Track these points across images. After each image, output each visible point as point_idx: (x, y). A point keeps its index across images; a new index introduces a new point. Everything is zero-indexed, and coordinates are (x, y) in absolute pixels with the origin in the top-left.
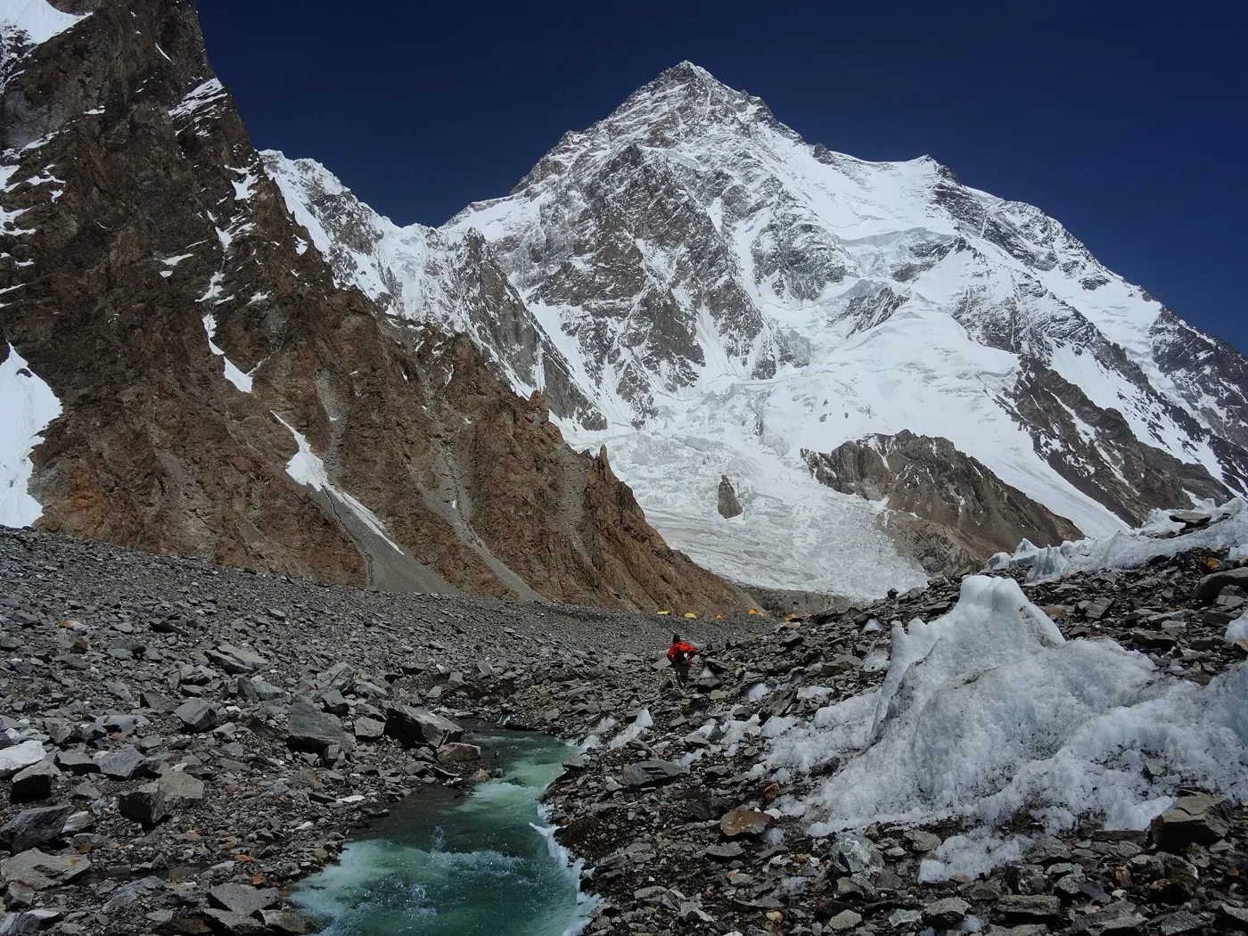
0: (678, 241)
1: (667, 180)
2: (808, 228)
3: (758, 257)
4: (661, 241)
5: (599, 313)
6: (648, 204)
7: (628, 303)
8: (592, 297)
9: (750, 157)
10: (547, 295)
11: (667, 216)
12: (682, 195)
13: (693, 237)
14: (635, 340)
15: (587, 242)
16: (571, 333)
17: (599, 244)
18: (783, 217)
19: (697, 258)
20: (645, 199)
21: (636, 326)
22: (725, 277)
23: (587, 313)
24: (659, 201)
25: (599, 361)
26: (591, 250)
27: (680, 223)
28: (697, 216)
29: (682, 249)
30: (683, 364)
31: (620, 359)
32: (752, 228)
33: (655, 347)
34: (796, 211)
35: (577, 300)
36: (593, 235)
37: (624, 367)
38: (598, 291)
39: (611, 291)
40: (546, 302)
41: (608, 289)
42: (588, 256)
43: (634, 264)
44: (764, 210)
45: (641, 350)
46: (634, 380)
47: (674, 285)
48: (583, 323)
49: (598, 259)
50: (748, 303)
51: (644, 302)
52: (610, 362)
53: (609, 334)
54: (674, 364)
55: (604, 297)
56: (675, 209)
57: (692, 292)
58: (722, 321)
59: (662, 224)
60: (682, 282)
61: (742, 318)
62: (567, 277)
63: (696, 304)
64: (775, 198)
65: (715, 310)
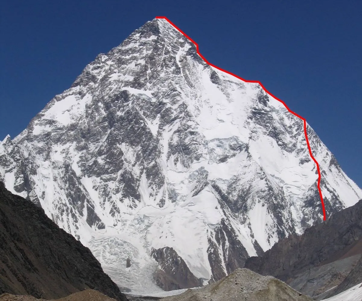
0: (138, 143)
1: (136, 117)
2: (192, 133)
3: (170, 146)
4: (132, 143)
5: (106, 181)
6: (128, 127)
7: (116, 175)
8: (104, 174)
9: (176, 91)
10: (88, 173)
11: (135, 133)
12: (142, 123)
13: (144, 142)
14: (117, 191)
15: (103, 150)
16: (96, 190)
17: (108, 151)
18: (184, 125)
19: (144, 152)
20: (126, 125)
21: (118, 185)
22: (153, 163)
23: (102, 181)
24: (132, 126)
25: (105, 201)
26: (104, 154)
27: (140, 136)
28: (146, 133)
29: (139, 148)
30: (133, 201)
31: (111, 200)
32: (171, 130)
33: (124, 194)
34: (189, 123)
35: (98, 175)
36: (105, 147)
37: (113, 204)
38: (106, 172)
39: (111, 171)
40: (88, 176)
41: (110, 170)
42: (103, 157)
43: (120, 159)
44: (178, 120)
45: (119, 195)
46: (116, 208)
47: (134, 166)
48: (100, 185)
49: (107, 158)
50: (160, 174)
51: (122, 175)
52: (108, 201)
53: (109, 190)
54: (130, 201)
55: (108, 173)
56: (138, 130)
57: (140, 168)
58: (150, 181)
59: (132, 136)
60: (138, 163)
61: (157, 180)
62: (95, 166)
63: (141, 173)
64: (182, 115)
65: (148, 177)
